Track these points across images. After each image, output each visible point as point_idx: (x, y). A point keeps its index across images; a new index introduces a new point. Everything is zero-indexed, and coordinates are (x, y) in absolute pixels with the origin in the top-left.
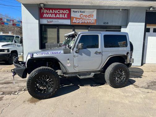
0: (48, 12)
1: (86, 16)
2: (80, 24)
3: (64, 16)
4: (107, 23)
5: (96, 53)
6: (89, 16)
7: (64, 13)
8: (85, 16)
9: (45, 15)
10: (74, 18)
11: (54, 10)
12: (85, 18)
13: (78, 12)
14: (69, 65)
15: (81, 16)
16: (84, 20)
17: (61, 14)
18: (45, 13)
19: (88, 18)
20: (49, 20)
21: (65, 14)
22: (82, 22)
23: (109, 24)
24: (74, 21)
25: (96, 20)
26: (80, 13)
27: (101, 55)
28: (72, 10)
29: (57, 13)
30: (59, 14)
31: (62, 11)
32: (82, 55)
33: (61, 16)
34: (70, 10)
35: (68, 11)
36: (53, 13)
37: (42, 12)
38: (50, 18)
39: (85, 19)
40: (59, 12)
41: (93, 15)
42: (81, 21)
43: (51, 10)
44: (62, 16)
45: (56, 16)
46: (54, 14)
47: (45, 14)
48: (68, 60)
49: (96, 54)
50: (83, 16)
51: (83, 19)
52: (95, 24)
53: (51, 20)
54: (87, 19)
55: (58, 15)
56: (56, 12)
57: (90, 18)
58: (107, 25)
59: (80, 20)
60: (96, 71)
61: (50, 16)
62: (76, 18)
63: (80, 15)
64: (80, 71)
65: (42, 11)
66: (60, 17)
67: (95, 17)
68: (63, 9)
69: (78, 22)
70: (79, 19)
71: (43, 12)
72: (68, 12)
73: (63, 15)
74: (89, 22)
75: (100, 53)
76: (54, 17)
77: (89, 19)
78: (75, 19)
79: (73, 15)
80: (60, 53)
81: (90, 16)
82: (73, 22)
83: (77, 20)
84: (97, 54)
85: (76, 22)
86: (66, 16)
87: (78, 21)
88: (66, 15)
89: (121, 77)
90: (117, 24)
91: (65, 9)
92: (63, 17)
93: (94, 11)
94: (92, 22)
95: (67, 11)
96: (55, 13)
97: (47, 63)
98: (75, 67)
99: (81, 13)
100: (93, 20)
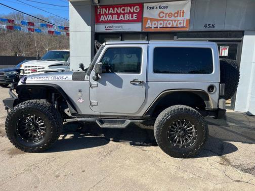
0: (107, 12)
1: (170, 15)
2: (159, 30)
3: (132, 17)
4: (211, 26)
5: (134, 82)
6: (176, 15)
7: (132, 11)
8: (167, 15)
9: (102, 18)
10: (147, 19)
11: (116, 9)
12: (168, 18)
13: (155, 7)
14: (81, 101)
15: (162, 15)
16: (165, 22)
17: (127, 13)
18: (103, 14)
19: (173, 18)
20: (108, 25)
21: (134, 13)
22: (161, 26)
23: (217, 28)
24: (149, 24)
25: (189, 22)
26: (159, 10)
27: (145, 87)
28: (145, 5)
29: (121, 13)
30: (124, 14)
31: (129, 8)
32: (105, 84)
33: (127, 17)
34: (141, 6)
35: (138, 7)
36: (114, 14)
37: (98, 13)
38: (110, 22)
39: (168, 20)
40: (124, 10)
41: (183, 12)
42: (161, 24)
43: (111, 9)
44: (129, 17)
45: (118, 18)
46: (116, 15)
47: (102, 16)
48: (80, 91)
49: (134, 84)
50: (164, 15)
51: (164, 20)
52: (187, 30)
53: (111, 25)
54: (172, 20)
55: (122, 15)
56: (120, 10)
57: (178, 18)
58: (211, 29)
59: (159, 22)
60: (134, 117)
61: (110, 18)
62: (152, 20)
63: (160, 13)
64: (102, 114)
65: (98, 11)
66: (126, 19)
67: (187, 16)
68: (130, 5)
69: (155, 26)
70: (157, 20)
71: (100, 12)
72: (138, 10)
73: (130, 15)
74: (175, 26)
75: (141, 83)
76: (116, 19)
77: (175, 21)
78: (149, 21)
79: (146, 14)
80: (65, 79)
81: (178, 13)
82: (147, 27)
83: (153, 22)
84: (136, 85)
85: (151, 27)
86: (135, 17)
87: (155, 24)
88: (134, 15)
89: (189, 137)
90: (233, 27)
91: (134, 5)
92: (130, 19)
93: (185, 4)
94: (182, 25)
95: (136, 8)
96: (117, 13)
97: (53, 94)
98: (92, 106)
99: (161, 10)
100: (182, 22)
